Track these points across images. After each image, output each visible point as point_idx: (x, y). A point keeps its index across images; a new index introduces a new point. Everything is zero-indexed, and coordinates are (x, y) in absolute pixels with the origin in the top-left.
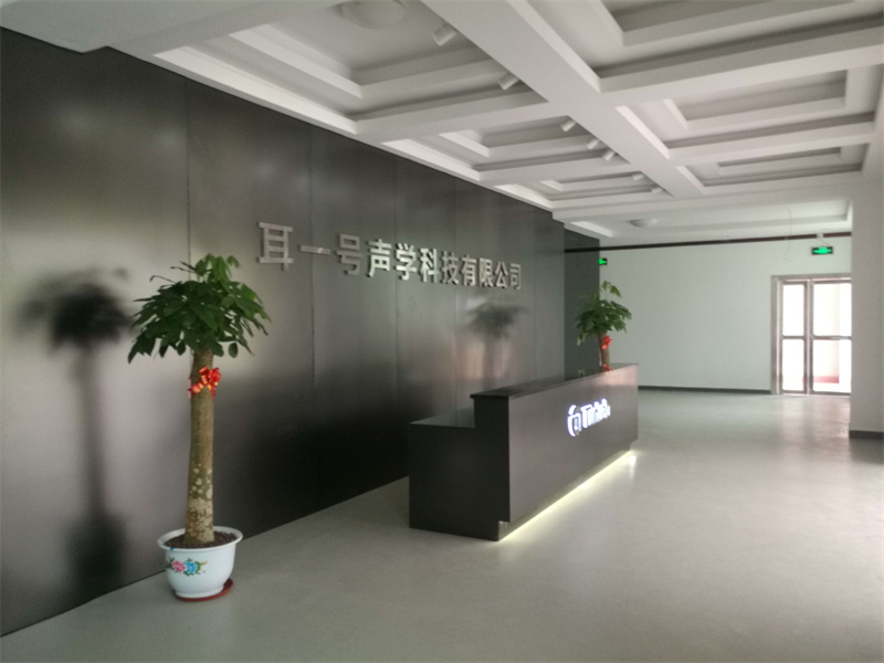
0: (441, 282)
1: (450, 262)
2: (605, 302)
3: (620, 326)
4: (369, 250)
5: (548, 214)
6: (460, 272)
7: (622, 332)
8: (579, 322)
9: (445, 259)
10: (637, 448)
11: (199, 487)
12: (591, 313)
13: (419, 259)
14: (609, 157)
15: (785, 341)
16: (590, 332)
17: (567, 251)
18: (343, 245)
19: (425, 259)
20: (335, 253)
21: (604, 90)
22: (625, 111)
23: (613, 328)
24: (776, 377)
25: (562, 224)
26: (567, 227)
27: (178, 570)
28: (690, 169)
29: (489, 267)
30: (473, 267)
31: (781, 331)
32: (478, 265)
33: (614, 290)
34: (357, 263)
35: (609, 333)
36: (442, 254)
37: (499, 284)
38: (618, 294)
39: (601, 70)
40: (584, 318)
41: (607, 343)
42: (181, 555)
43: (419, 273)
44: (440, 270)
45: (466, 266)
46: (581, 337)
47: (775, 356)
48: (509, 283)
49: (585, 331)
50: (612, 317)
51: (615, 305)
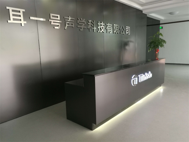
0: (97, 32)
1: (101, 25)
3: (162, 46)
4: (65, 20)
5: (141, 11)
6: (106, 29)
13: (87, 24)
16: (152, 48)
18: (51, 18)
19: (90, 24)
20: (48, 20)
26: (148, 16)
29: (117, 27)
32: (113, 26)
37: (122, 33)
41: (158, 51)
43: (88, 28)
45: (108, 26)
46: (149, 50)
50: (160, 43)
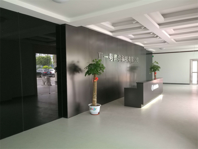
0: (125, 62)
1: (126, 58)
2: (155, 65)
3: (158, 70)
4: (114, 56)
5: (143, 47)
6: (128, 60)
7: (158, 71)
8: (150, 69)
9: (126, 57)
10: (162, 94)
11: (95, 97)
12: (152, 67)
13: (121, 57)
14: (158, 38)
15: (193, 73)
17: (147, 54)
18: (110, 56)
19: (122, 57)
20: (109, 57)
21: (160, 28)
22: (163, 31)
23: (157, 70)
24: (191, 81)
25: (146, 49)
26: (146, 50)
27: (92, 110)
28: (174, 39)
29: (133, 58)
30: (130, 59)
31: (192, 71)
32: (131, 58)
33: (157, 63)
34: (112, 59)
35: (156, 71)
36: (125, 57)
37: (135, 62)
38: (158, 64)
39: (159, 24)
40: (151, 68)
41: (156, 74)
42: (93, 107)
43: (121, 60)
44: (125, 59)
45: (129, 58)
46: (150, 72)
47: (191, 76)
48: (136, 62)
49: (151, 71)
50: (157, 68)
51: (157, 66)
